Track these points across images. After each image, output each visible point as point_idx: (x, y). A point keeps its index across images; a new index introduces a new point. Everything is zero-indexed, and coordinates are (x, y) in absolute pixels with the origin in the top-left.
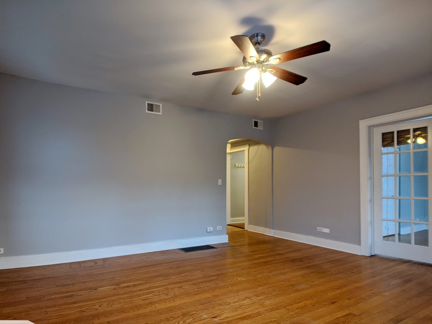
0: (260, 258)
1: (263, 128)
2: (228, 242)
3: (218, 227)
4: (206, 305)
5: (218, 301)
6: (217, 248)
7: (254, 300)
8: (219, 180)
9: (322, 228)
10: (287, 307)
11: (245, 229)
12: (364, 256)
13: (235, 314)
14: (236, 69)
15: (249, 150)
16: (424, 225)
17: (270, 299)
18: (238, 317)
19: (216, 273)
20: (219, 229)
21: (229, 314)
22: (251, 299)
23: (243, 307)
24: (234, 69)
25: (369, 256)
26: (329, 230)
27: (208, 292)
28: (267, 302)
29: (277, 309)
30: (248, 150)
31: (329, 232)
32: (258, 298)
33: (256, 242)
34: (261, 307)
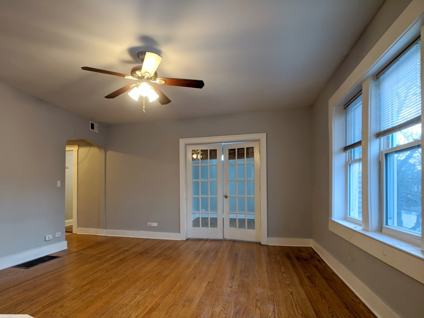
0: (113, 258)
1: (98, 131)
2: (67, 248)
3: (57, 234)
4: (106, 313)
5: (114, 306)
6: (61, 257)
7: (143, 294)
8: (58, 181)
9: (151, 223)
10: (172, 291)
11: (74, 232)
12: (182, 240)
13: (140, 311)
14: (126, 77)
15: (79, 151)
16: (197, 214)
17: (154, 289)
18: (145, 313)
19: (86, 282)
20: (58, 236)
21: (136, 313)
22: (140, 294)
23: (140, 303)
24: (124, 76)
25: (185, 240)
26: (157, 224)
27: (97, 301)
28: (155, 292)
29: (166, 295)
30: (77, 151)
31: (157, 226)
32: (145, 292)
33: (95, 243)
34: (154, 298)
